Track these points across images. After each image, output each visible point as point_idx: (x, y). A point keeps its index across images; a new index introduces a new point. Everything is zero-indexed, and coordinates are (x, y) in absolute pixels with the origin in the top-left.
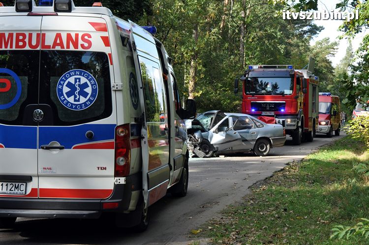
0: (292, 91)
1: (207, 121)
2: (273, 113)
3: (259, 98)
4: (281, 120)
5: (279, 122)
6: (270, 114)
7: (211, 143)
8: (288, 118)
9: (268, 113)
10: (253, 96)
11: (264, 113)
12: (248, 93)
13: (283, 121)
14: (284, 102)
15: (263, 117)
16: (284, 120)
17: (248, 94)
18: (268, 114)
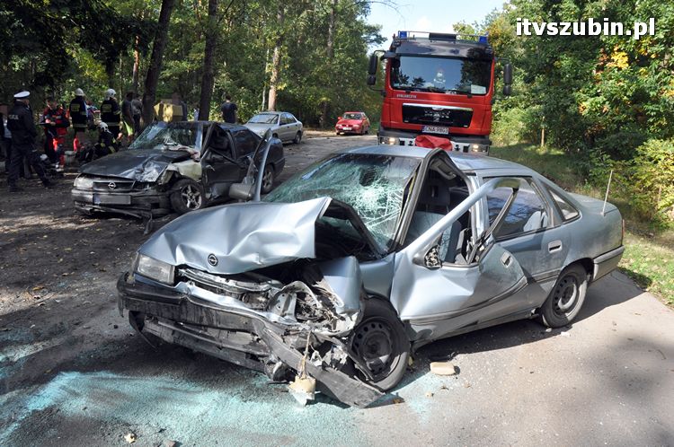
0: (484, 88)
1: (383, 200)
2: (445, 131)
3: (419, 96)
4: (461, 145)
5: (458, 149)
6: (439, 132)
7: (403, 317)
8: (474, 142)
9: (436, 130)
10: (408, 93)
11: (427, 129)
12: (396, 85)
13: (465, 147)
14: (470, 109)
15: (426, 136)
16: (467, 145)
17: (396, 88)
18: (436, 132)
